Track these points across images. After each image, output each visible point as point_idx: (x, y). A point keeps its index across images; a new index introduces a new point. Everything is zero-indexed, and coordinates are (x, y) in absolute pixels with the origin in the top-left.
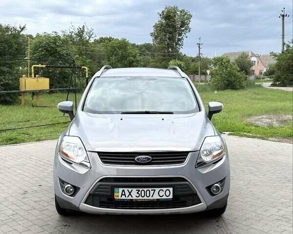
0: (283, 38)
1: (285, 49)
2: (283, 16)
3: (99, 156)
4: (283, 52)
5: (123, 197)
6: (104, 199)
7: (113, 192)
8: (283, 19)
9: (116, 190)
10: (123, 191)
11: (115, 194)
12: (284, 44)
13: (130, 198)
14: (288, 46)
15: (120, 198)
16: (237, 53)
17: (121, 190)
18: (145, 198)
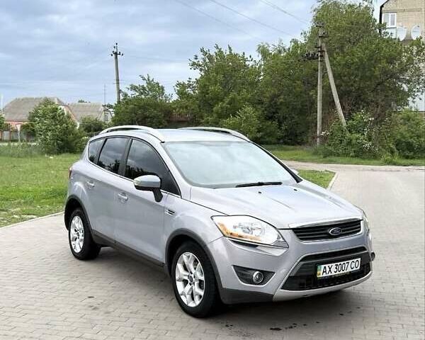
0: (118, 83)
1: (122, 98)
2: (116, 54)
3: (295, 232)
4: (119, 102)
5: (325, 275)
6: (303, 281)
7: (316, 270)
8: (116, 58)
9: (319, 267)
10: (325, 267)
11: (318, 273)
12: (119, 91)
13: (330, 274)
14: (126, 95)
15: (321, 276)
16: (36, 99)
17: (323, 266)
18: (342, 272)
